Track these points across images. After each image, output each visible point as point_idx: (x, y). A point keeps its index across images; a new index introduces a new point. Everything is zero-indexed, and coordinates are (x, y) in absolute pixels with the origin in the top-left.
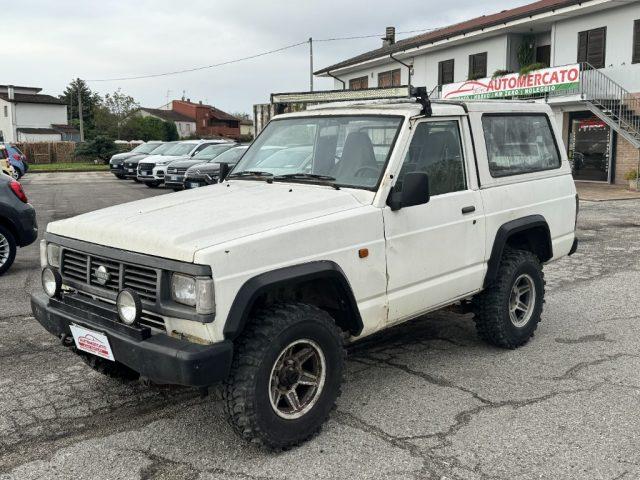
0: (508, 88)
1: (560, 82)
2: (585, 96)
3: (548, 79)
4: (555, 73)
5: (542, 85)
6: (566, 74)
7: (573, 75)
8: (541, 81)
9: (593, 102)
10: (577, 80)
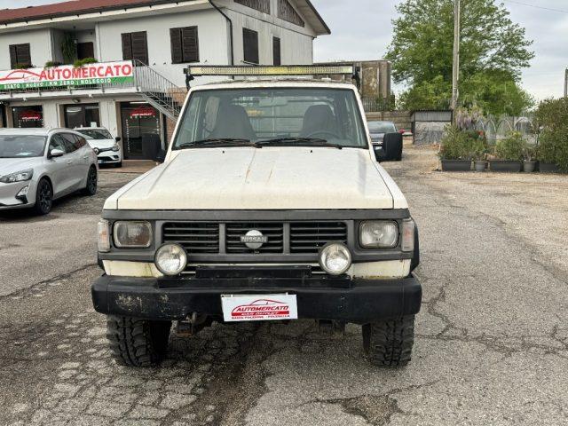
0: (62, 78)
1: (115, 76)
2: (139, 88)
3: (103, 72)
4: (109, 67)
5: (98, 77)
6: (120, 69)
7: (127, 70)
8: (96, 73)
9: (148, 94)
10: (131, 75)
